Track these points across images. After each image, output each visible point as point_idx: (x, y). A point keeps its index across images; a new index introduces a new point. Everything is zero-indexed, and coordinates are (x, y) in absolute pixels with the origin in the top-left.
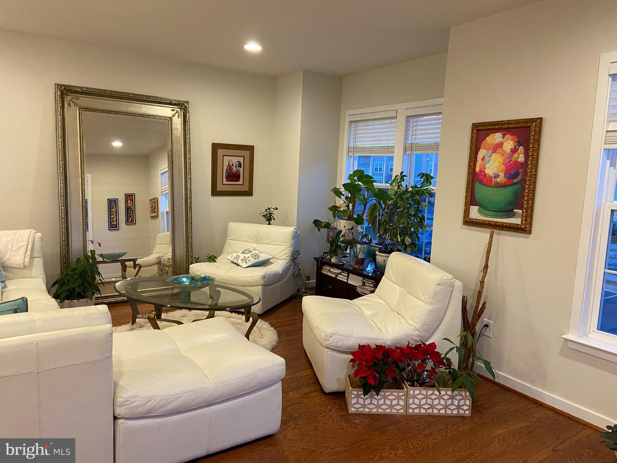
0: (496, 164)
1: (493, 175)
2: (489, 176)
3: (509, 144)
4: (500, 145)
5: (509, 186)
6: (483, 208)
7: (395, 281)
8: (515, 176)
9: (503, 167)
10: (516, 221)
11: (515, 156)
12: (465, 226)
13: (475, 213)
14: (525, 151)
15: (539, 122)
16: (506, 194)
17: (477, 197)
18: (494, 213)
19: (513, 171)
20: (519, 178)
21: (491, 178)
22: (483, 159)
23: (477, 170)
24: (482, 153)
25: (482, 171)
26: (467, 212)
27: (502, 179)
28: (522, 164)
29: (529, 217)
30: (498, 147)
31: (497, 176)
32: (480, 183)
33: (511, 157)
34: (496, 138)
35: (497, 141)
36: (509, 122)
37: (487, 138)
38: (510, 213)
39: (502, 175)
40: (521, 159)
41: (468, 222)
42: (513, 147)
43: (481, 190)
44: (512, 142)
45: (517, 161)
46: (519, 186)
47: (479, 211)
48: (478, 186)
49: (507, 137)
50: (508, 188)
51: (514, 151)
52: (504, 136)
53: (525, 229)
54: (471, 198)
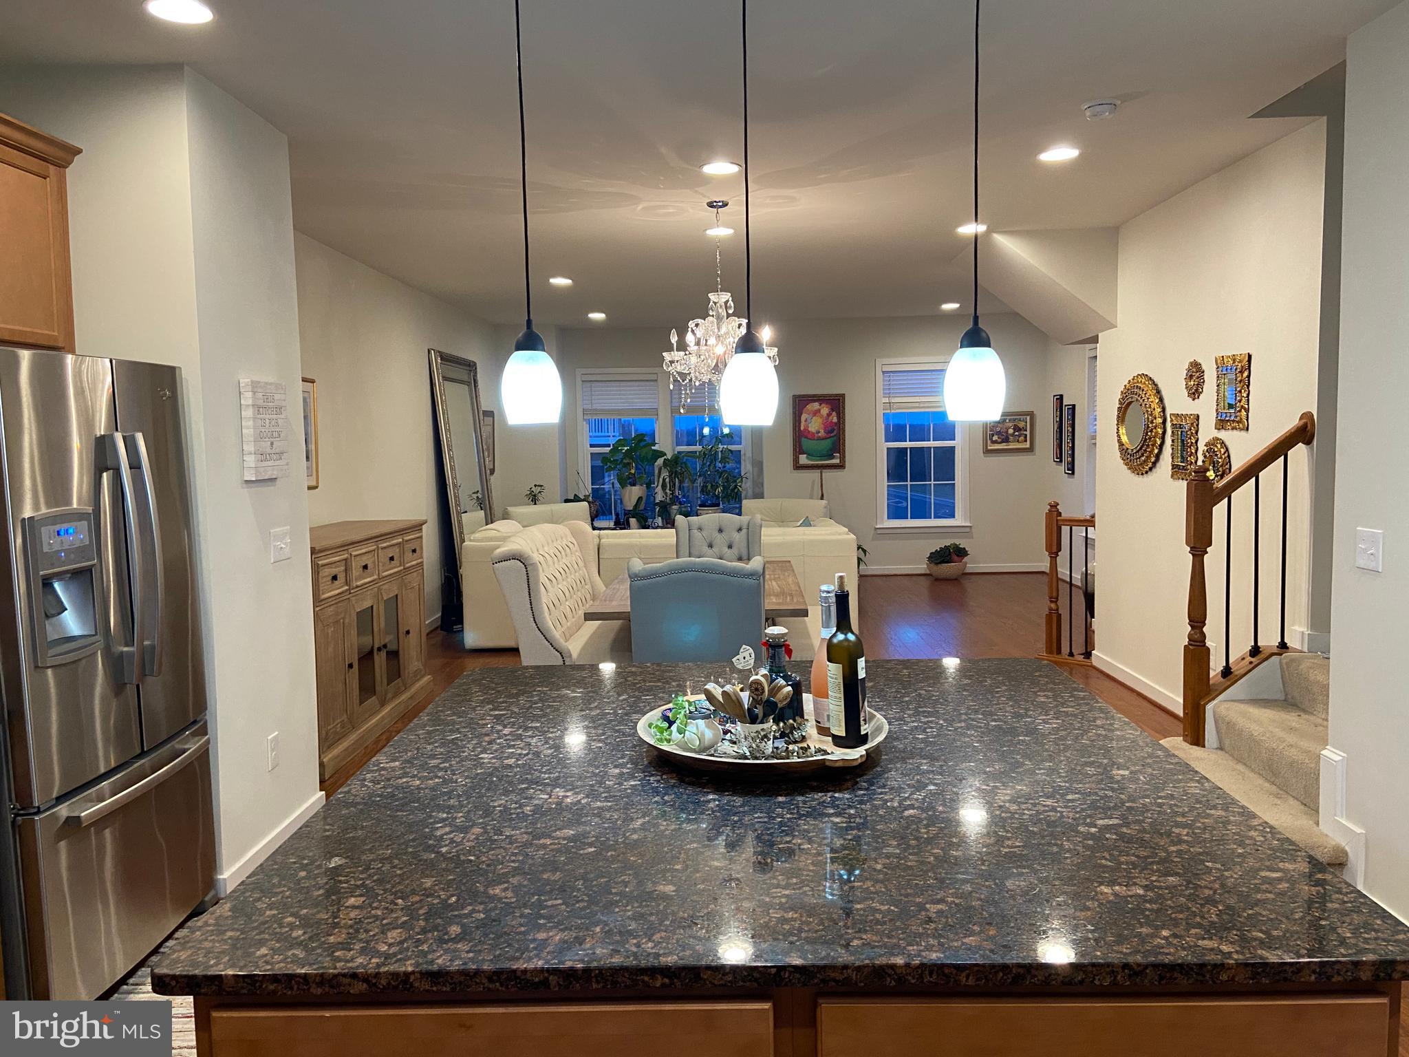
0: (817, 424)
1: (815, 432)
3: (825, 410)
4: (818, 411)
5: (828, 438)
6: (810, 455)
7: (768, 519)
8: (832, 431)
9: (822, 426)
10: (836, 461)
11: (830, 418)
12: (794, 471)
13: (803, 459)
14: (837, 415)
15: (843, 396)
16: (827, 444)
17: (804, 448)
18: (818, 458)
19: (830, 428)
20: (835, 433)
21: (813, 433)
22: (806, 421)
23: (802, 428)
24: (804, 417)
25: (806, 429)
26: (796, 460)
27: (822, 433)
28: (836, 423)
29: (843, 458)
30: (817, 412)
31: (818, 432)
32: (806, 437)
33: (827, 419)
34: (816, 405)
35: (815, 408)
36: (822, 396)
37: (808, 406)
38: (831, 457)
39: (822, 431)
40: (835, 420)
41: (798, 467)
42: (828, 412)
43: (806, 443)
44: (827, 409)
45: (832, 422)
46: (835, 438)
47: (807, 458)
48: (803, 440)
49: (823, 405)
50: (829, 440)
51: (829, 415)
52: (820, 404)
53: (841, 466)
54: (798, 449)
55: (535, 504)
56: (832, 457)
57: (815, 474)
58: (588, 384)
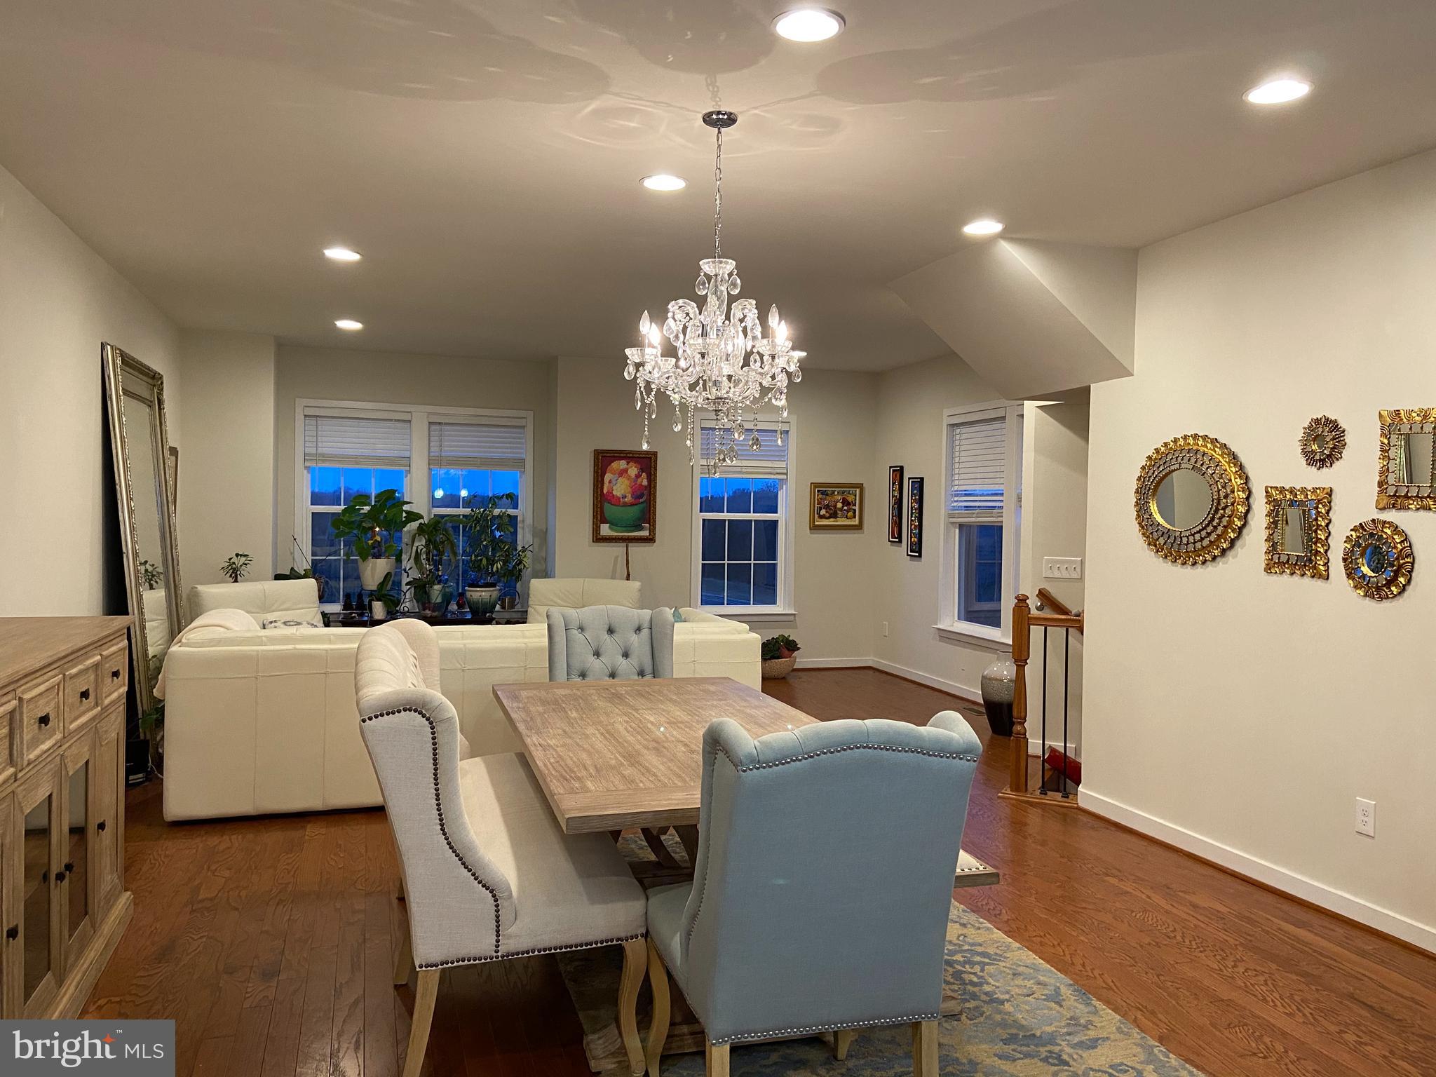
0: (623, 487)
1: (621, 496)
2: (617, 497)
3: (633, 471)
4: (626, 471)
5: (636, 505)
6: (613, 524)
8: (641, 496)
9: (630, 489)
10: (645, 533)
11: (639, 480)
12: (594, 544)
13: (605, 530)
14: (648, 476)
15: (655, 454)
16: (634, 512)
17: (607, 515)
18: (624, 529)
19: (638, 493)
20: (644, 498)
21: (619, 499)
22: (610, 482)
23: (605, 491)
24: (608, 477)
25: (610, 492)
26: (596, 530)
27: (629, 499)
28: (646, 487)
29: (653, 530)
30: (623, 472)
31: (625, 497)
32: (609, 503)
33: (635, 481)
34: (622, 464)
35: (622, 467)
36: (630, 452)
37: (613, 464)
38: (639, 528)
39: (629, 496)
40: (645, 483)
41: (598, 538)
42: (637, 473)
43: (609, 510)
44: (636, 469)
45: (641, 485)
46: (644, 504)
47: (610, 528)
48: (607, 506)
49: (631, 464)
50: (636, 507)
51: (638, 476)
52: (628, 463)
53: (650, 540)
54: (599, 517)
55: (236, 581)
56: (642, 529)
57: (618, 550)
58: (313, 421)
